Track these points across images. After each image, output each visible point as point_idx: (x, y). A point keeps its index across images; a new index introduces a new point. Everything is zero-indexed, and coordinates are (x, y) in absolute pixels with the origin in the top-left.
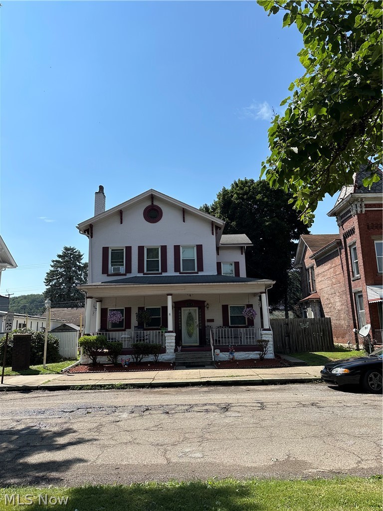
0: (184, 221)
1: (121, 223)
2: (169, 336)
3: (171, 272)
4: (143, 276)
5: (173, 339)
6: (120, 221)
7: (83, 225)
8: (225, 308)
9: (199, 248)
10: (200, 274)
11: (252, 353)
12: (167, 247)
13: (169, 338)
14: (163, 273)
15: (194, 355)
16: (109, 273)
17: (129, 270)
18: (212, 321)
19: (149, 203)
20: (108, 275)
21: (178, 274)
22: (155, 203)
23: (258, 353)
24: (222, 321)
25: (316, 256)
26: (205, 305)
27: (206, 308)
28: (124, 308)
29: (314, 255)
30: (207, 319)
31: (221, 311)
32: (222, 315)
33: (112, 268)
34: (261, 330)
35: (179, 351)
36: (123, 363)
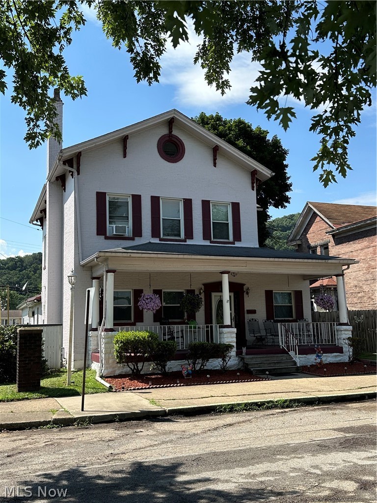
0: (215, 166)
1: (125, 156)
2: (228, 332)
3: (198, 239)
4: (160, 242)
5: (234, 338)
6: (122, 153)
7: (70, 151)
8: (269, 295)
9: (236, 207)
10: (237, 244)
11: (329, 355)
12: (193, 202)
13: (229, 335)
14: (187, 240)
15: (267, 359)
16: (108, 234)
17: (137, 231)
18: (254, 312)
19: (164, 131)
20: (107, 238)
21: (207, 243)
22: (175, 132)
23: (338, 356)
24: (265, 312)
25: (340, 230)
26: (244, 290)
27: (245, 293)
28: (131, 291)
29: (338, 230)
30: (247, 310)
31: (264, 298)
32: (265, 304)
33: (113, 227)
34: (337, 325)
35: (243, 354)
36: (185, 373)
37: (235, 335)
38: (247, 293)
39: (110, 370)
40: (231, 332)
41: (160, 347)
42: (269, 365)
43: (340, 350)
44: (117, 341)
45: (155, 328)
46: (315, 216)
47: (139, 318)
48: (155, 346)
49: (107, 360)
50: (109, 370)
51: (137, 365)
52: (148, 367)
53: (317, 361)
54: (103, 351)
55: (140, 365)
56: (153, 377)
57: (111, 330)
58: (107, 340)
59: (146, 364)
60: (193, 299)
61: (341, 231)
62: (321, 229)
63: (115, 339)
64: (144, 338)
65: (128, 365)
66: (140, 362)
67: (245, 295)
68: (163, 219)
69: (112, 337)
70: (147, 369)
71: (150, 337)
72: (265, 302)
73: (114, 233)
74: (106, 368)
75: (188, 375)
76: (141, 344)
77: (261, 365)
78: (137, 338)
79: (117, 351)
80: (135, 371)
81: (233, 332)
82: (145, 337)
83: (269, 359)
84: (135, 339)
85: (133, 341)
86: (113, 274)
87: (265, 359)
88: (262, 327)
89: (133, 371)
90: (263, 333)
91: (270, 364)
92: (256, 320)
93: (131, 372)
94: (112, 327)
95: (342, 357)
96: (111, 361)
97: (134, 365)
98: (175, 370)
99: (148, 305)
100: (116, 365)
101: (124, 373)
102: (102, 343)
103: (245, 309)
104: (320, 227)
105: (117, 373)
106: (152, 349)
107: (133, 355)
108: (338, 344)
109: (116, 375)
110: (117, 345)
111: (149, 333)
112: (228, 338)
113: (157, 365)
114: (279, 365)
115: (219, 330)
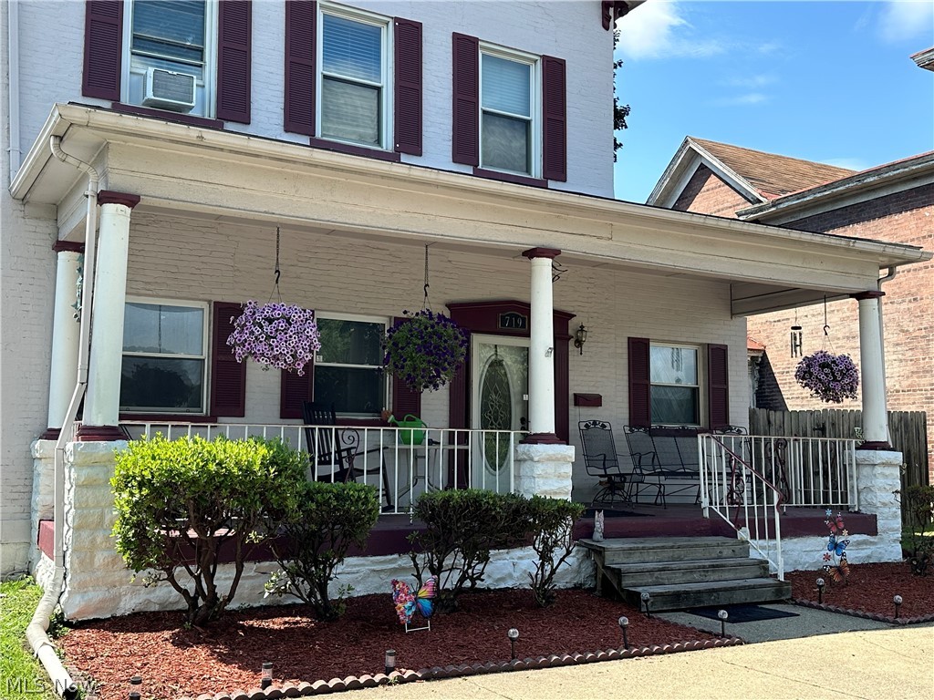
2: (550, 459)
3: (436, 159)
5: (566, 477)
8: (639, 351)
12: (425, 32)
13: (550, 468)
14: (402, 156)
16: (125, 99)
17: (235, 102)
18: (594, 401)
23: (864, 542)
24: (626, 405)
25: (782, 206)
26: (571, 332)
27: (571, 342)
28: (205, 305)
29: (773, 206)
30: (575, 394)
31: (624, 361)
32: (626, 378)
33: (145, 76)
34: (857, 449)
35: (598, 535)
36: (405, 609)
37: (569, 470)
38: (579, 343)
39: (96, 595)
40: (558, 460)
41: (313, 506)
42: (689, 577)
43: (867, 525)
44: (127, 480)
45: (291, 435)
46: (703, 174)
47: (229, 399)
48: (292, 504)
49: (85, 556)
50: (91, 594)
51: (210, 577)
52: (256, 582)
53: (832, 563)
54: (70, 520)
55: (224, 577)
56: (276, 624)
57: (109, 433)
58: (85, 472)
59: (250, 568)
60: (435, 333)
61: (784, 209)
62: (721, 207)
63: (118, 472)
64: (248, 471)
65: (171, 579)
66: (226, 562)
67: (570, 348)
68: (325, 77)
69: (110, 462)
70: (253, 588)
71: (272, 463)
72: (626, 372)
73: (150, 95)
74: (81, 588)
75: (419, 616)
76: (233, 491)
77: (664, 575)
78: (212, 467)
79: (125, 521)
80: (201, 602)
81: (564, 459)
82: (250, 464)
83: (681, 552)
84: (203, 469)
85: (194, 481)
86: (128, 210)
87: (670, 553)
88: (622, 447)
89: (192, 601)
90: (626, 466)
91: (690, 570)
92: (604, 426)
93: (184, 604)
94: (114, 421)
95: (873, 547)
96: (100, 558)
97: (198, 579)
98: (360, 591)
99: (274, 342)
100: (124, 573)
101: (156, 608)
102: (67, 486)
103: (571, 393)
104: (717, 201)
105: (127, 606)
106: (278, 514)
107: (192, 534)
108: (859, 505)
109: (122, 618)
110: (125, 495)
111: (270, 447)
112: (545, 477)
113: (292, 575)
114: (715, 576)
115: (516, 451)
